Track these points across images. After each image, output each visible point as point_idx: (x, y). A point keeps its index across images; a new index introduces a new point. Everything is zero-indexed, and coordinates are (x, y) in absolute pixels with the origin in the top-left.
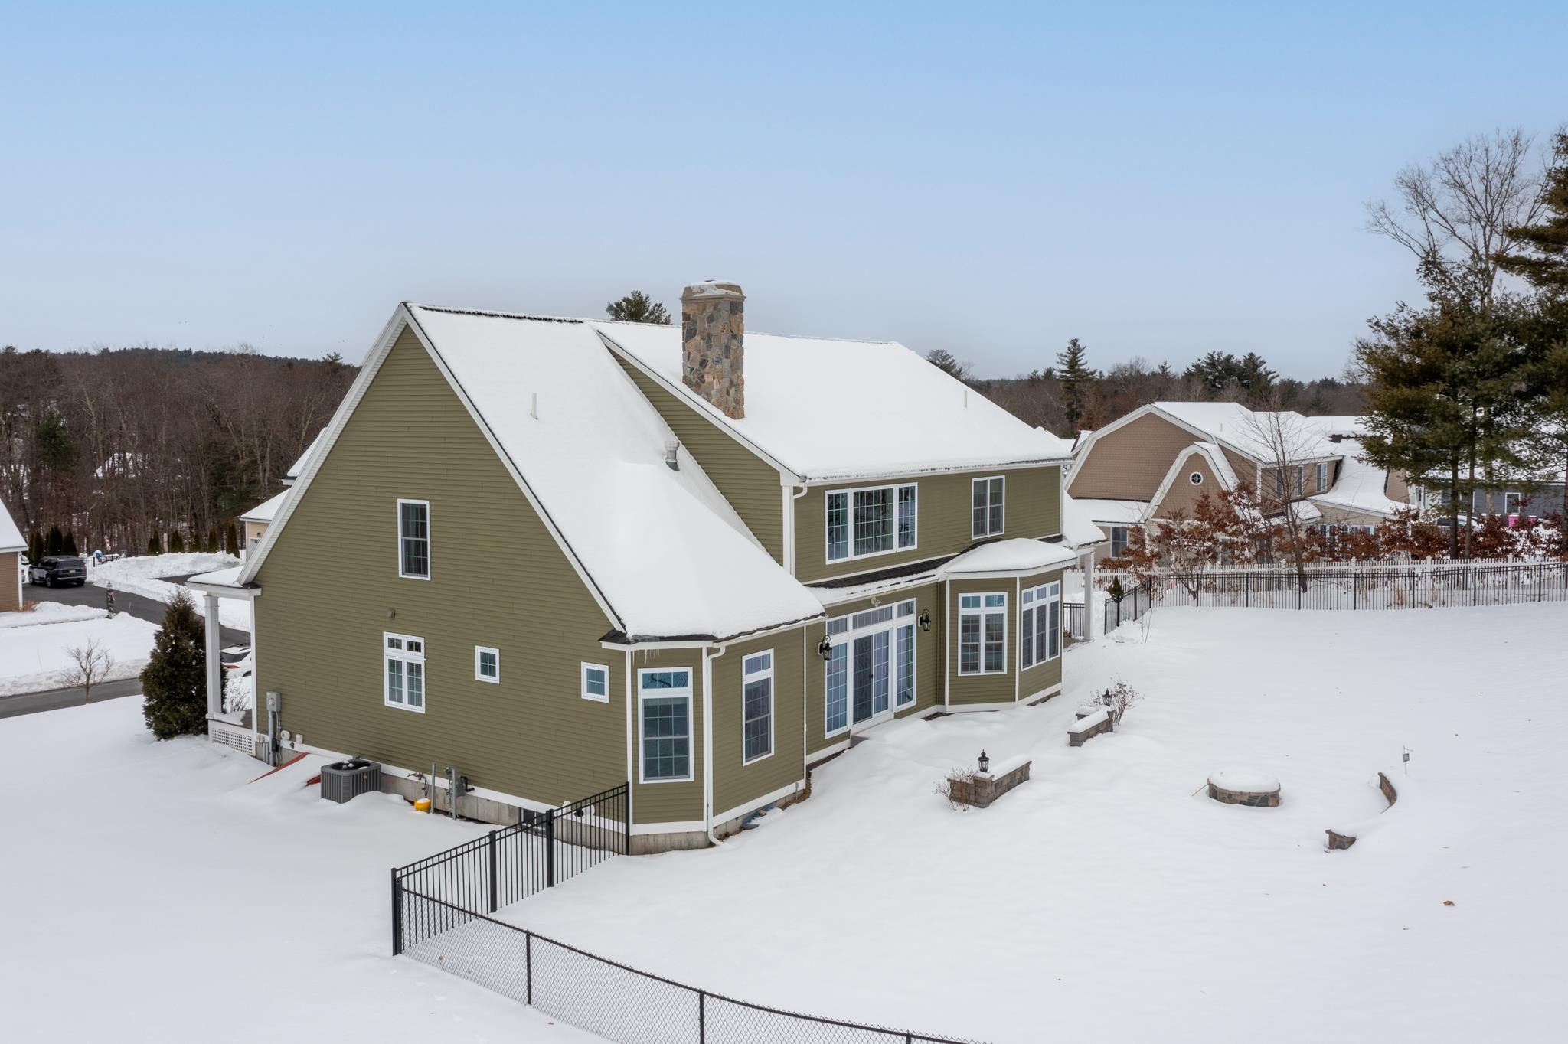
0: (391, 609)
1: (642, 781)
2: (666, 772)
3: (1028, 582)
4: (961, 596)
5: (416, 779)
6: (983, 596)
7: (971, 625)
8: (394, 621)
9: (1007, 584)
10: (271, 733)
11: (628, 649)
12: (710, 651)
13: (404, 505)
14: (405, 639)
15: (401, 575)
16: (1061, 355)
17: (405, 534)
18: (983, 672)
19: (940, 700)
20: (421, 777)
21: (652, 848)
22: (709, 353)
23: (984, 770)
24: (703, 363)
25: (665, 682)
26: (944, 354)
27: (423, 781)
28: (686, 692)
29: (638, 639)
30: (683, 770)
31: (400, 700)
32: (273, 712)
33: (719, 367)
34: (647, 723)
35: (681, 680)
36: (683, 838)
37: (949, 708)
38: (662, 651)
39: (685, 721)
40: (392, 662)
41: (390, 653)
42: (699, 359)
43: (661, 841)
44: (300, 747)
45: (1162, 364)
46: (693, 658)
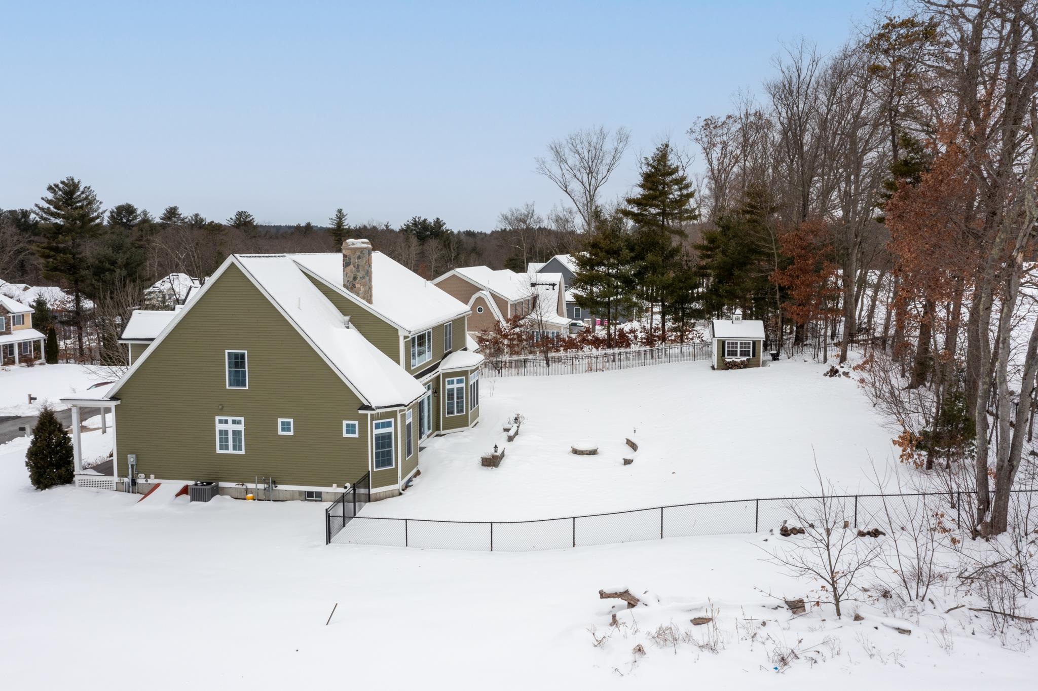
0: (221, 405)
1: (375, 470)
2: (383, 465)
3: (472, 371)
4: (447, 380)
5: (240, 486)
6: (455, 379)
7: (451, 392)
8: (222, 411)
9: (465, 373)
10: (130, 476)
11: (369, 413)
12: (400, 411)
13: (229, 353)
14: (230, 419)
15: (227, 387)
16: (332, 219)
17: (229, 367)
18: (456, 414)
19: (438, 428)
20: (243, 485)
21: (379, 498)
22: (358, 274)
23: (496, 452)
24: (355, 278)
25: (383, 425)
26: (246, 214)
27: (244, 487)
28: (391, 429)
29: (378, 408)
30: (390, 464)
31: (227, 448)
32: (132, 465)
33: (363, 280)
34: (376, 444)
35: (389, 425)
36: (390, 492)
37: (442, 432)
38: (386, 412)
39: (391, 442)
40: (221, 431)
41: (219, 427)
42: (352, 276)
43: (382, 495)
44: (152, 481)
45: (386, 223)
46: (393, 415)
